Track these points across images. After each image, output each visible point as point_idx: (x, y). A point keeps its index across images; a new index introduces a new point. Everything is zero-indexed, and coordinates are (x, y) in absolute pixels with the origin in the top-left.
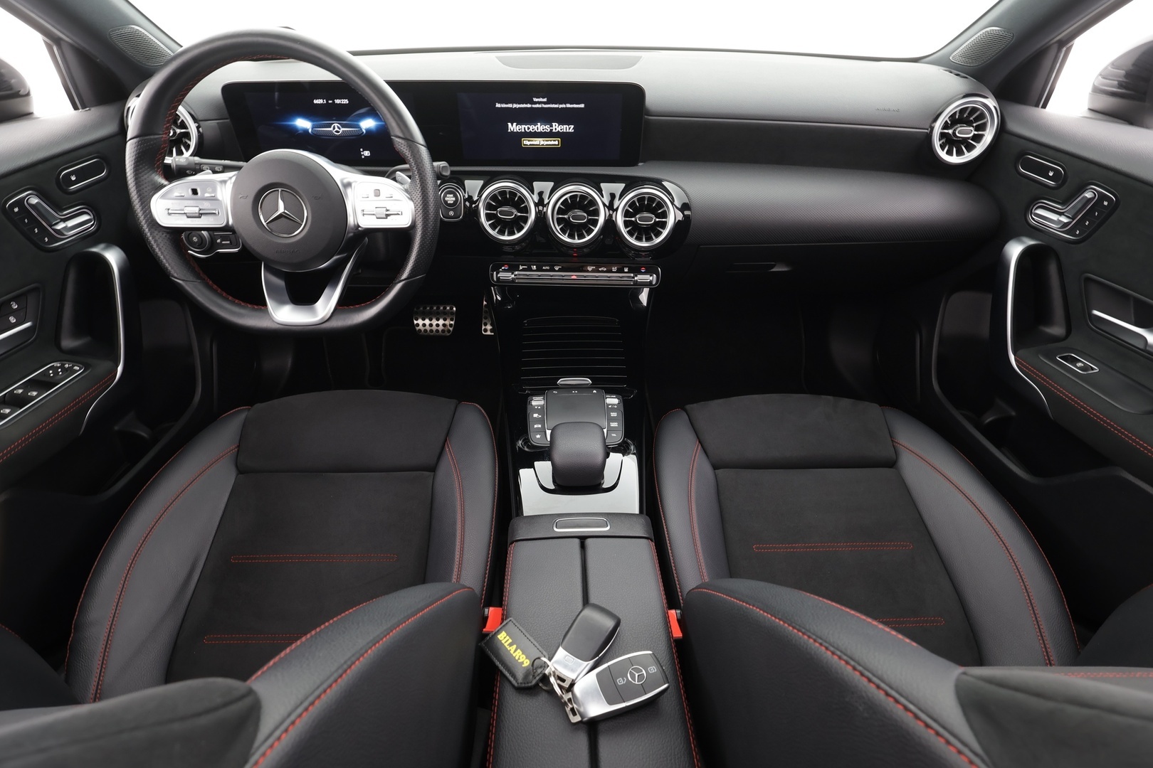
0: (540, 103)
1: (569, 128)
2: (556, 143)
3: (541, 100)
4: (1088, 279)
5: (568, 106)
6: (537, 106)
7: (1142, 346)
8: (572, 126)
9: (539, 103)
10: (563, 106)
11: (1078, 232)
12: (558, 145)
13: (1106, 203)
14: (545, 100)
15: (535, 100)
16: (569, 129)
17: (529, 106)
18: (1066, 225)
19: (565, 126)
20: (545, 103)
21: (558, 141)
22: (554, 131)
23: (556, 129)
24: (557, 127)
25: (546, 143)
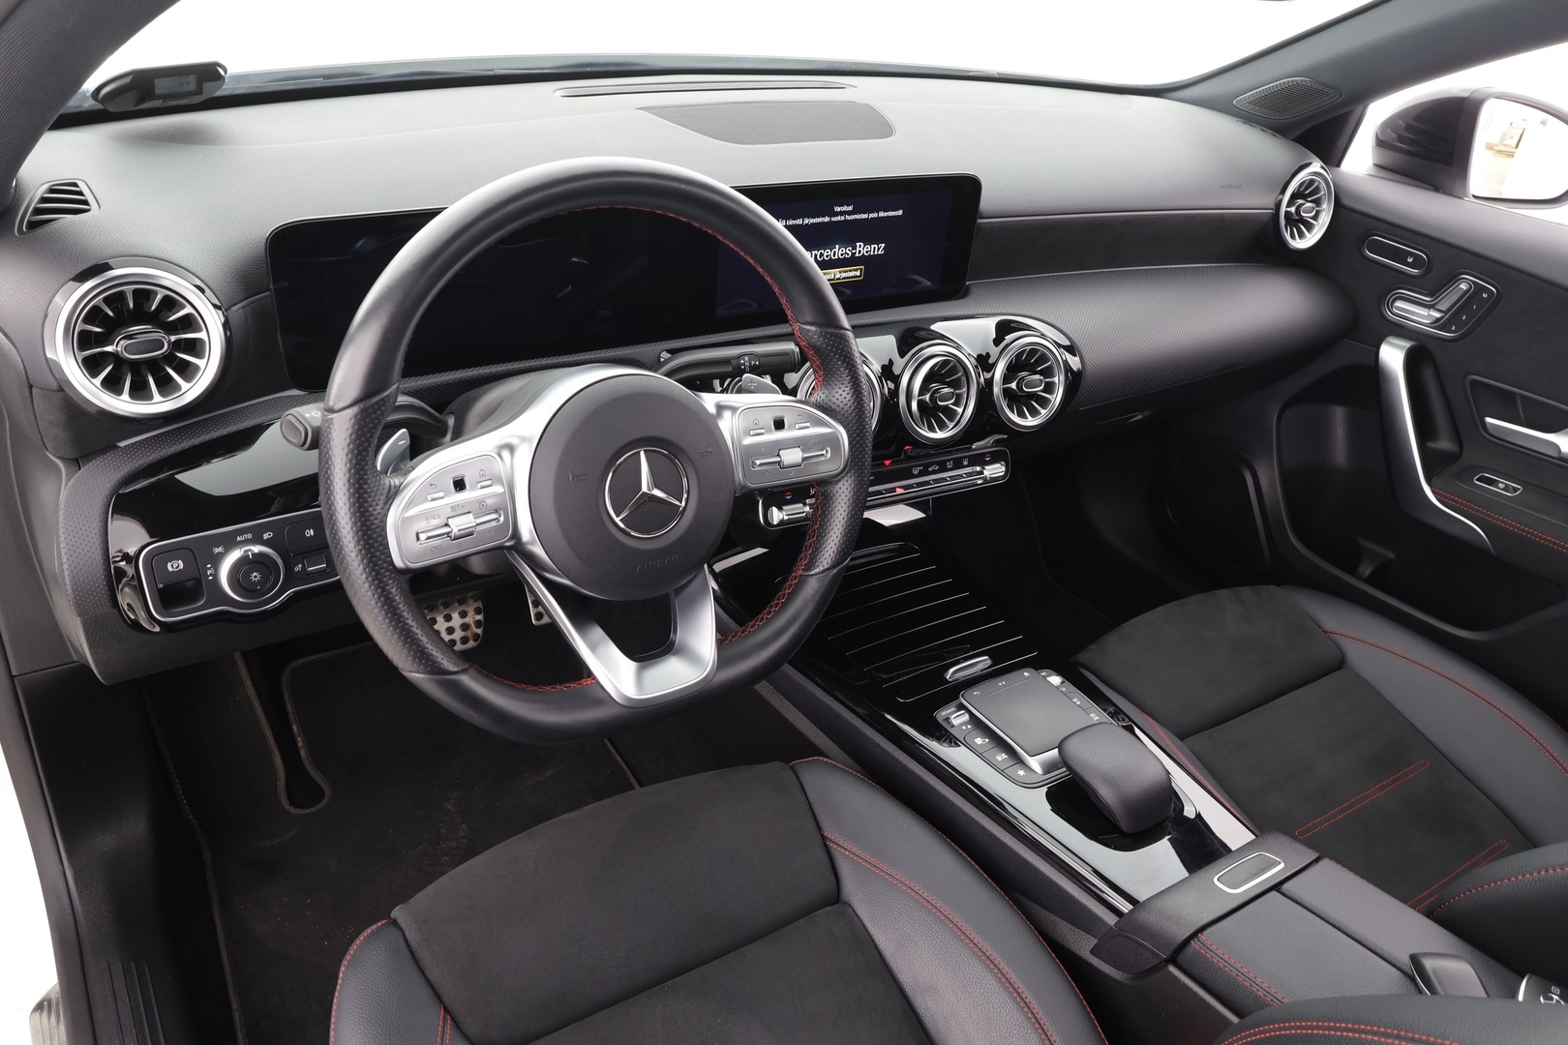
0: (844, 212)
1: (879, 249)
2: (858, 273)
3: (845, 208)
4: (1473, 382)
5: (882, 214)
6: (839, 218)
7: (1556, 455)
8: (883, 245)
9: (842, 213)
10: (875, 215)
11: (1454, 328)
12: (860, 276)
13: (1485, 295)
14: (850, 208)
15: (838, 209)
16: (877, 249)
17: (827, 219)
18: (1438, 320)
19: (873, 246)
20: (849, 213)
21: (861, 270)
22: (857, 255)
23: (860, 252)
24: (862, 249)
25: (844, 275)
